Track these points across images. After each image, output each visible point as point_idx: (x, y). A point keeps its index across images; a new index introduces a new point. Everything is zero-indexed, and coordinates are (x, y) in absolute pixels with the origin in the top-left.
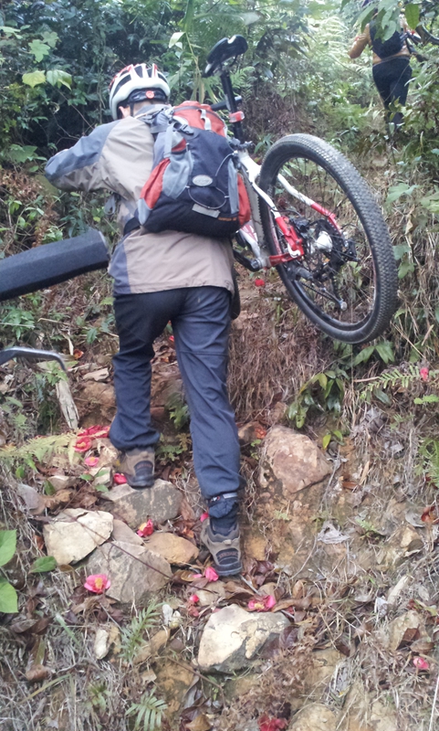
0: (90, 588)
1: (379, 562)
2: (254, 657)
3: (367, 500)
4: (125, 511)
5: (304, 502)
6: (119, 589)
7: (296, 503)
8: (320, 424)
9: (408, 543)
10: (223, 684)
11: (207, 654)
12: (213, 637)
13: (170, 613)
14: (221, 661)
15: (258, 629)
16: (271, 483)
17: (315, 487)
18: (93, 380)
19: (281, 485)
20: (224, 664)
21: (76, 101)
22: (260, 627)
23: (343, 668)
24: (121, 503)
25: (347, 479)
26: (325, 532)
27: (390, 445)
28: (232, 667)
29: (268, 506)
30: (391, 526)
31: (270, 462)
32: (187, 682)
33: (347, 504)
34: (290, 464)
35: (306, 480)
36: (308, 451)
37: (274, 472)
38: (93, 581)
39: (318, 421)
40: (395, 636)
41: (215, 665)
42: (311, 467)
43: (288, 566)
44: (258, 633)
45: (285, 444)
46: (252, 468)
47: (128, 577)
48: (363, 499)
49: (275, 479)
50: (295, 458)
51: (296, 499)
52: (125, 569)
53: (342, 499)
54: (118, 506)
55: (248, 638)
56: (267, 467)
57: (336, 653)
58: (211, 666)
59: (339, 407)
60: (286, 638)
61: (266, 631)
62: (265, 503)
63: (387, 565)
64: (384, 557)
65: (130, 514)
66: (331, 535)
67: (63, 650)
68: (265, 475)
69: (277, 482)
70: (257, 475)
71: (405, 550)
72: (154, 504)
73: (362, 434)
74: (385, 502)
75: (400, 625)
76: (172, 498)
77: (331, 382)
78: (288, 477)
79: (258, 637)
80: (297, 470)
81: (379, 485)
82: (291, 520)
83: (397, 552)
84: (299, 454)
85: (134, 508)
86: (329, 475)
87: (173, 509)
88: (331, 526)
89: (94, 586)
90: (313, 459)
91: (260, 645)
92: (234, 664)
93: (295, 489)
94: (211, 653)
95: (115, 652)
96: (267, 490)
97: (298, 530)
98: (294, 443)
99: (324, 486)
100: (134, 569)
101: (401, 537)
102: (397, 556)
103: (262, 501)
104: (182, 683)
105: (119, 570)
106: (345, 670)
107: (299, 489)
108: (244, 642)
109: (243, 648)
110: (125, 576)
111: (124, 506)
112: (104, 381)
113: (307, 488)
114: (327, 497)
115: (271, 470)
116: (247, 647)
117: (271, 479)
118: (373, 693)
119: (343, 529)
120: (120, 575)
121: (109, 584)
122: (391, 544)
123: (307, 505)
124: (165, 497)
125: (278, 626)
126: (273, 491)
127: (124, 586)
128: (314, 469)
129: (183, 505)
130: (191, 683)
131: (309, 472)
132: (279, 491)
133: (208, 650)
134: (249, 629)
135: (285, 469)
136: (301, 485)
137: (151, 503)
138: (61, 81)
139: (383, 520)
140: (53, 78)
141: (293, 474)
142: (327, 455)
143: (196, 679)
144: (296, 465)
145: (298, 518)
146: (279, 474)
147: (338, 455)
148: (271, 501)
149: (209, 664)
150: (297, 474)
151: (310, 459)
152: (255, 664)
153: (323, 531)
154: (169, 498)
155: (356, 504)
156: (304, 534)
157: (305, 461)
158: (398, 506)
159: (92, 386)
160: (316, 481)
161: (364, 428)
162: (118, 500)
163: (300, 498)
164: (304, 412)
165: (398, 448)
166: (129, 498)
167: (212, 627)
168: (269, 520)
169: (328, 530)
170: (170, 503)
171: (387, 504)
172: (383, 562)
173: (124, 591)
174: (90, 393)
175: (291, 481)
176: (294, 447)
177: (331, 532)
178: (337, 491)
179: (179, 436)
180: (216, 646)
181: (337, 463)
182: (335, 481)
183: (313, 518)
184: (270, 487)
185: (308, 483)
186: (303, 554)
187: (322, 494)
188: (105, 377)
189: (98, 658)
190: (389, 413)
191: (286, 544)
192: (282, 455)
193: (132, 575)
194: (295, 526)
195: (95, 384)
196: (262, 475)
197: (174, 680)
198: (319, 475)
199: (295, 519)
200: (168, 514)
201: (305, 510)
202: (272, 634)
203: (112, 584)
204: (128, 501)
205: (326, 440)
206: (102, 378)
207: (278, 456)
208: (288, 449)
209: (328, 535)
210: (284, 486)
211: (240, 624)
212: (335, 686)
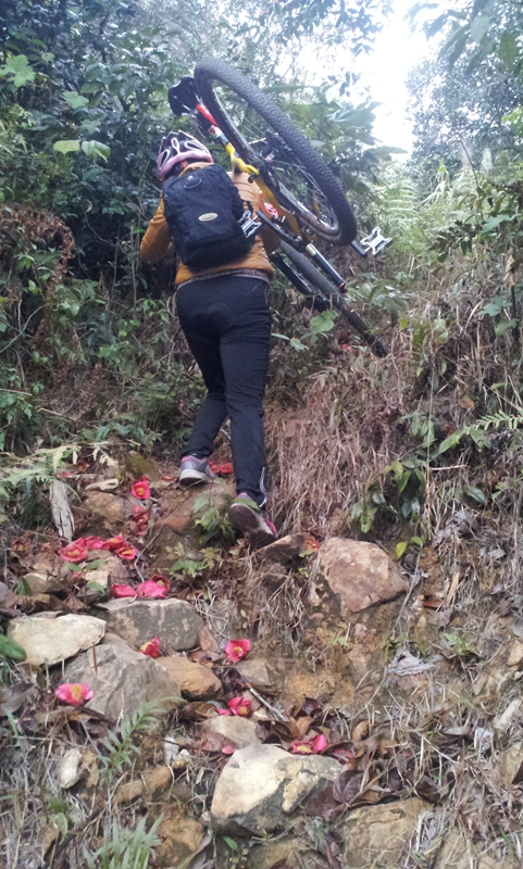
0: (63, 697)
1: (477, 692)
2: (295, 812)
3: (457, 620)
4: (123, 628)
5: (369, 626)
6: (105, 699)
7: (358, 626)
8: (391, 536)
9: (518, 660)
10: (245, 852)
11: (225, 799)
12: (236, 778)
13: (174, 751)
14: (246, 810)
15: (303, 771)
16: (325, 600)
17: (385, 607)
18: (98, 490)
19: (338, 603)
20: (250, 816)
21: (111, 210)
22: (305, 767)
23: (429, 820)
24: (119, 616)
25: (428, 598)
26: (399, 660)
27: (487, 551)
28: (262, 823)
29: (320, 630)
30: (492, 645)
31: (324, 573)
32: (192, 846)
33: (430, 626)
34: (353, 575)
35: (372, 595)
36: (376, 560)
37: (330, 584)
38: (69, 689)
39: (389, 533)
40: (508, 769)
41: (236, 815)
42: (380, 579)
43: (345, 706)
44: (303, 776)
45: (345, 551)
46: (300, 586)
47: (120, 685)
48: (452, 618)
49: (332, 595)
50: (358, 567)
51: (359, 621)
52: (117, 675)
53: (423, 620)
54: (115, 619)
55: (287, 780)
56: (321, 580)
57: (417, 801)
58: (231, 817)
59: (418, 507)
60: (342, 788)
61: (314, 774)
62: (315, 628)
63: (488, 694)
64: (485, 684)
65: (130, 632)
66: (407, 663)
67: (11, 771)
68: (317, 590)
69: (333, 598)
70: (305, 593)
71: (515, 668)
72: (164, 625)
73: (449, 541)
74: (482, 620)
75: (514, 754)
76: (188, 622)
77: (408, 473)
78: (349, 591)
79: (300, 782)
80: (361, 583)
81: (472, 601)
82: (350, 650)
83: (503, 674)
84: (365, 562)
85: (136, 625)
86: (403, 593)
87: (189, 637)
88: (407, 653)
89: (69, 696)
90: (383, 569)
91: (304, 792)
92: (264, 819)
93: (358, 606)
94: (230, 798)
95: (89, 785)
96: (319, 609)
97: (359, 660)
98: (357, 550)
99: (398, 607)
100: (128, 676)
101: (508, 653)
102: (504, 679)
103: (313, 625)
104: (186, 847)
105: (107, 678)
106: (432, 822)
107: (363, 607)
108: (281, 786)
109: (278, 794)
110: (115, 684)
111: (122, 621)
112: (112, 492)
113: (374, 606)
114: (402, 619)
115: (326, 583)
116: (285, 795)
117: (326, 595)
118: (480, 844)
119: (424, 657)
120: (108, 684)
121: (90, 694)
122: (494, 665)
123: (374, 630)
124: (180, 619)
125: (331, 773)
126: (328, 610)
127: (111, 697)
128: (383, 582)
129: (203, 633)
130: (197, 848)
131: (377, 586)
132: (336, 610)
133: (227, 794)
134: (289, 768)
135: (346, 582)
136: (366, 602)
137: (160, 623)
138: (98, 152)
139: (481, 642)
140: (89, 148)
141: (356, 589)
142: (402, 568)
143: (207, 842)
144: (359, 576)
145: (361, 646)
146: (337, 587)
147: (416, 570)
148: (325, 624)
149: (227, 813)
150: (361, 588)
151: (379, 569)
152: (295, 823)
153: (396, 659)
154: (185, 621)
155: (442, 624)
156: (369, 667)
157: (372, 570)
158: (501, 620)
159: (95, 496)
160: (386, 597)
161: (452, 532)
162: (116, 612)
163: (365, 620)
164: (371, 514)
165: (499, 553)
166: (131, 611)
167: (236, 766)
168: (320, 650)
169: (402, 657)
170: (186, 628)
171: (485, 623)
172: (483, 691)
173: (111, 703)
174: (93, 504)
175: (353, 596)
176: (357, 554)
177: (407, 660)
178: (415, 611)
179: (203, 551)
180: (240, 789)
181: (415, 579)
182: (411, 601)
183: (382, 645)
184: (324, 606)
185: (376, 599)
186: (367, 692)
187: (395, 617)
188: (114, 487)
189: (62, 786)
190: (484, 514)
191: (343, 683)
192: (341, 563)
193: (125, 685)
194: (357, 656)
195: (101, 494)
196: (313, 591)
197: (173, 841)
198: (391, 590)
199: (357, 647)
200: (181, 642)
201: (371, 637)
202: (322, 780)
203: (95, 694)
204: (128, 614)
205: (401, 548)
206: (110, 487)
207: (336, 564)
208: (349, 557)
209: (402, 662)
210: (343, 603)
211: (276, 761)
212: (417, 845)
